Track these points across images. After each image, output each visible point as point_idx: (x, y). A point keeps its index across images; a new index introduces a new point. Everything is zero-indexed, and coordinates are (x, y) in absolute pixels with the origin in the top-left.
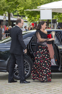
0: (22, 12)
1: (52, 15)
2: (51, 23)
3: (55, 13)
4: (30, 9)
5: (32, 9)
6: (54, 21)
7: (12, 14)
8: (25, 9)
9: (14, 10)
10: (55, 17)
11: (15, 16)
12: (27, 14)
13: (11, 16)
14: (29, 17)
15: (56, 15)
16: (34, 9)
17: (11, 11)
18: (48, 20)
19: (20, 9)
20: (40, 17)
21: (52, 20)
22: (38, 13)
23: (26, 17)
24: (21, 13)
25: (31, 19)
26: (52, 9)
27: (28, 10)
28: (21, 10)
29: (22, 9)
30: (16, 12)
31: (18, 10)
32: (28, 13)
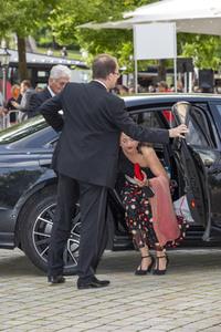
0: (68, 34)
1: (178, 43)
2: (172, 71)
3: (186, 34)
4: (98, 22)
5: (102, 22)
6: (185, 66)
7: (31, 40)
8: (78, 21)
9: (40, 25)
10: (189, 51)
11: (45, 46)
12: (85, 40)
13: (30, 46)
14: (92, 51)
15: (190, 42)
16: (112, 20)
17: (28, 30)
18: (164, 62)
19: (61, 23)
20: (132, 52)
21: (178, 59)
22: (128, 35)
23: (82, 50)
24: (64, 37)
26: (178, 22)
27: (89, 25)
28: (64, 26)
29: (69, 20)
30: (48, 33)
31: (53, 25)
32: (90, 36)
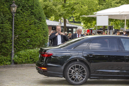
0: (78, 18)
1: (109, 22)
2: (107, 30)
3: (111, 19)
4: (86, 15)
5: (88, 15)
6: (111, 28)
7: (67, 20)
8: (81, 15)
9: (70, 16)
10: (112, 24)
11: (71, 22)
12: (83, 20)
14: (84, 23)
15: (112, 21)
16: (91, 15)
17: (67, 17)
18: (105, 27)
19: (76, 15)
20: (96, 24)
21: (109, 26)
22: (95, 19)
23: (81, 23)
24: (77, 19)
25: (86, 26)
26: (109, 16)
27: (84, 16)
28: (77, 16)
29: (78, 14)
30: (72, 18)
31: (74, 16)
32: (84, 19)
